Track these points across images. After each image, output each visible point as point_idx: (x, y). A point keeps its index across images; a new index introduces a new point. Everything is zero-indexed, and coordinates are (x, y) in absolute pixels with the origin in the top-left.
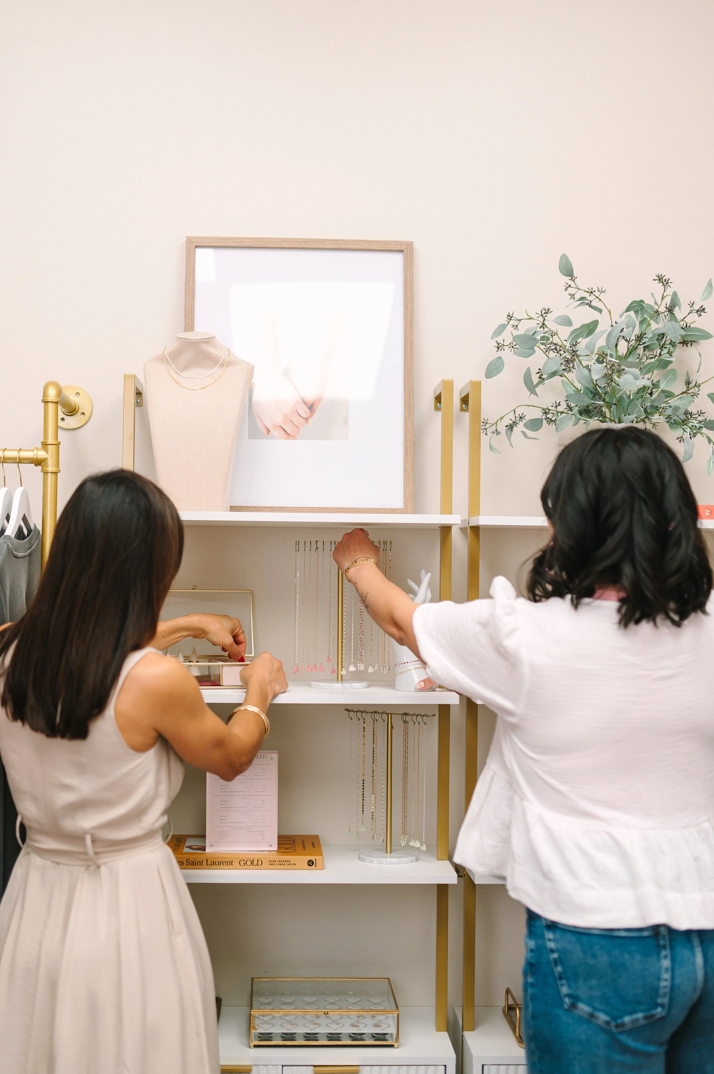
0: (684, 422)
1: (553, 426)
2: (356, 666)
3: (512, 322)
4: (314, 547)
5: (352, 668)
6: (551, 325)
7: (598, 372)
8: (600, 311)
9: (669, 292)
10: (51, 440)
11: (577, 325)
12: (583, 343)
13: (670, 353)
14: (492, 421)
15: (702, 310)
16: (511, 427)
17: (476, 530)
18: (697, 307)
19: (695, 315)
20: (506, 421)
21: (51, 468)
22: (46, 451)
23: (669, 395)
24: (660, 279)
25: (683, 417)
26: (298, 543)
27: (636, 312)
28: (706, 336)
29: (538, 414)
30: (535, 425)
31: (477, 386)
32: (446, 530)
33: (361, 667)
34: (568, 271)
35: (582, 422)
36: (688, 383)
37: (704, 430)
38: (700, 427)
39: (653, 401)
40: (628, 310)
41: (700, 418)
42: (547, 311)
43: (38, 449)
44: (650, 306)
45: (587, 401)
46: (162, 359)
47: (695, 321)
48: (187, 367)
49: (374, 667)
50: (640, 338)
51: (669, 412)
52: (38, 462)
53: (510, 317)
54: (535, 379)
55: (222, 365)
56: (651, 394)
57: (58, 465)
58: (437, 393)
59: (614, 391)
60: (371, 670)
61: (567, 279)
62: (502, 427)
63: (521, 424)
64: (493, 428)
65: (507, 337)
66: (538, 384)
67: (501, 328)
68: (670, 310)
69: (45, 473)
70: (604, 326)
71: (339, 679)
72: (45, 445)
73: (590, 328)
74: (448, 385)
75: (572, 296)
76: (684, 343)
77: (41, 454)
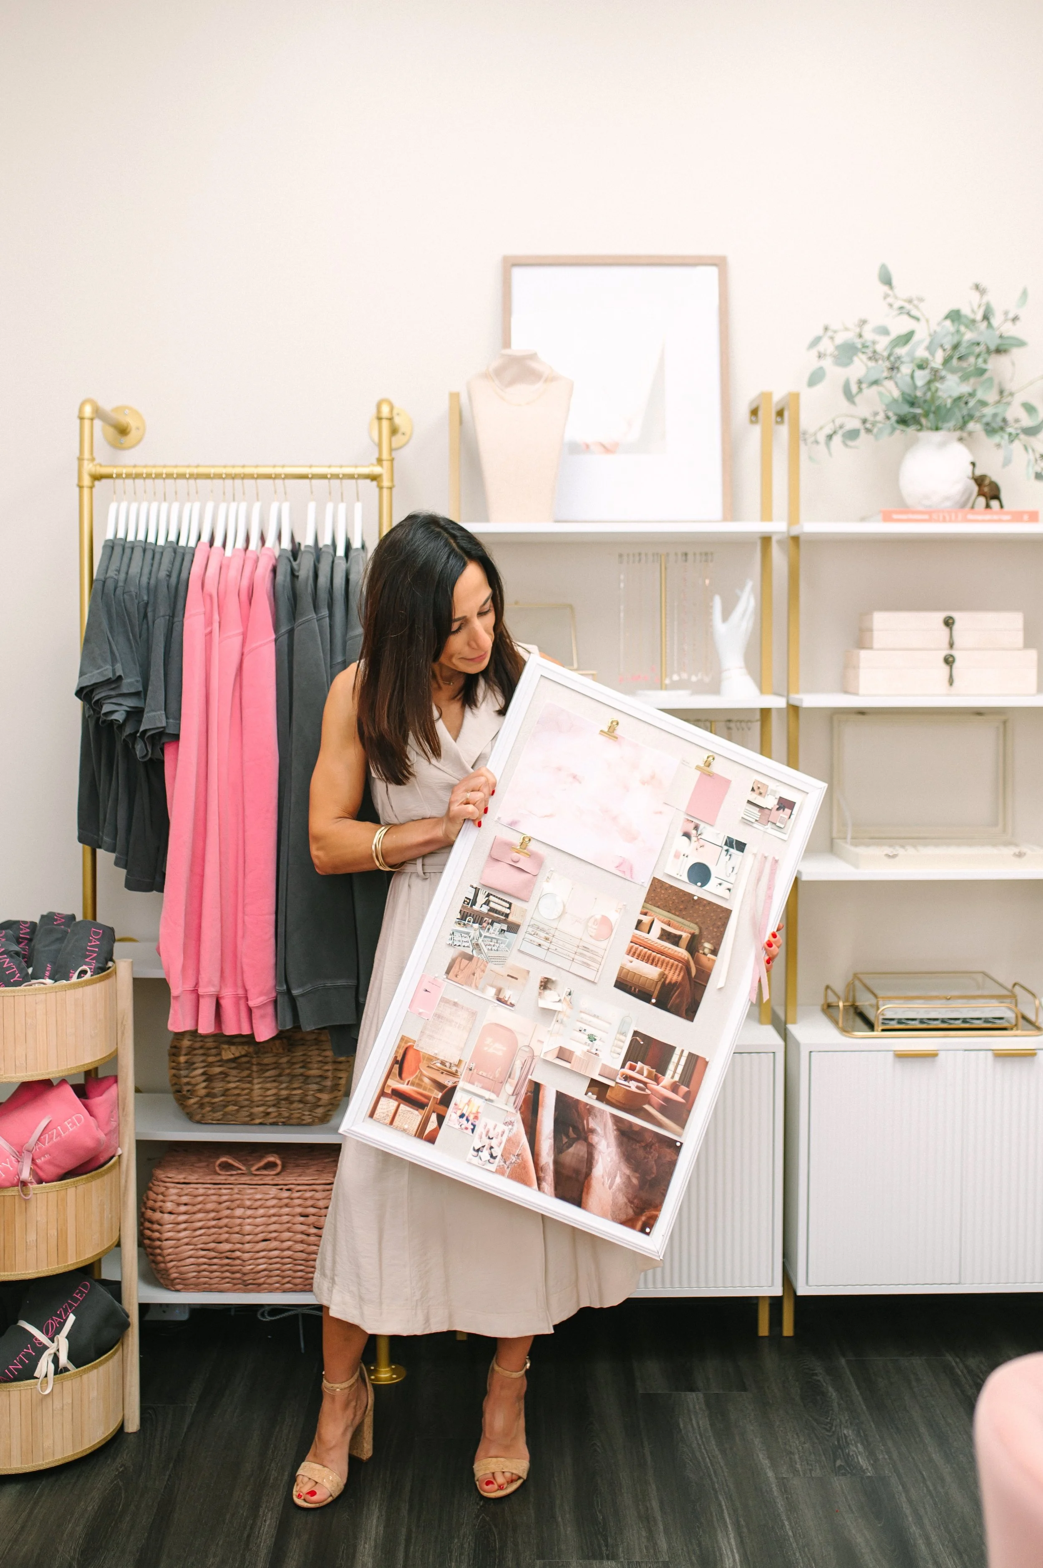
0: (1002, 429)
1: (870, 437)
2: (679, 675)
3: (830, 333)
4: (637, 559)
5: (676, 677)
6: (869, 336)
7: (921, 378)
8: (918, 319)
9: (985, 299)
10: (385, 455)
11: (894, 334)
12: (901, 351)
13: (985, 361)
14: (811, 430)
15: (1015, 319)
16: (830, 437)
17: (796, 539)
18: (1011, 315)
19: (1009, 324)
20: (828, 430)
21: (386, 483)
22: (381, 465)
23: (983, 404)
24: (977, 287)
25: (1002, 424)
26: (621, 556)
27: (953, 321)
28: (1021, 343)
29: (855, 424)
30: (852, 435)
31: (794, 398)
32: (766, 540)
33: (685, 676)
34: (887, 280)
35: (898, 432)
36: (1001, 392)
37: (1022, 436)
38: (1017, 434)
39: (969, 409)
40: (946, 318)
41: (1017, 425)
42: (864, 322)
43: (373, 465)
44: (966, 317)
45: (906, 409)
46: (486, 376)
47: (1009, 330)
48: (512, 382)
49: (697, 675)
50: (956, 347)
51: (987, 419)
52: (374, 478)
53: (826, 329)
54: (854, 389)
55: (546, 381)
56: (966, 403)
57: (392, 480)
58: (754, 406)
59: (933, 399)
60: (694, 679)
61: (886, 289)
62: (822, 437)
63: (840, 433)
64: (813, 439)
65: (826, 346)
66: (857, 394)
67: (817, 341)
68: (986, 318)
69: (381, 488)
70: (922, 335)
71: (662, 687)
72: (380, 461)
73: (907, 338)
74: (766, 396)
75: (891, 305)
76: (999, 351)
77: (377, 470)
